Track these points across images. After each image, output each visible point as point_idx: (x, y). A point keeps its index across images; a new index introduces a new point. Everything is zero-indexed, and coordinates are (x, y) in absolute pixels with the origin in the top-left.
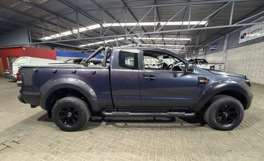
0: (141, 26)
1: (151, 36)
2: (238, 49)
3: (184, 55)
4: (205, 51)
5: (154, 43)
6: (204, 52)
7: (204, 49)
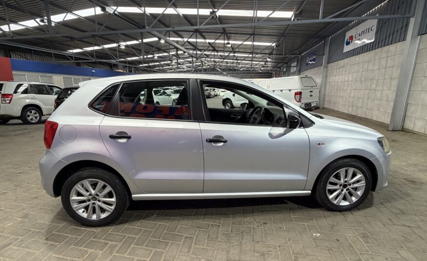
0: (183, 15)
1: (206, 37)
2: (341, 62)
3: (271, 73)
4: (299, 64)
5: (214, 50)
6: (298, 68)
7: (297, 62)
